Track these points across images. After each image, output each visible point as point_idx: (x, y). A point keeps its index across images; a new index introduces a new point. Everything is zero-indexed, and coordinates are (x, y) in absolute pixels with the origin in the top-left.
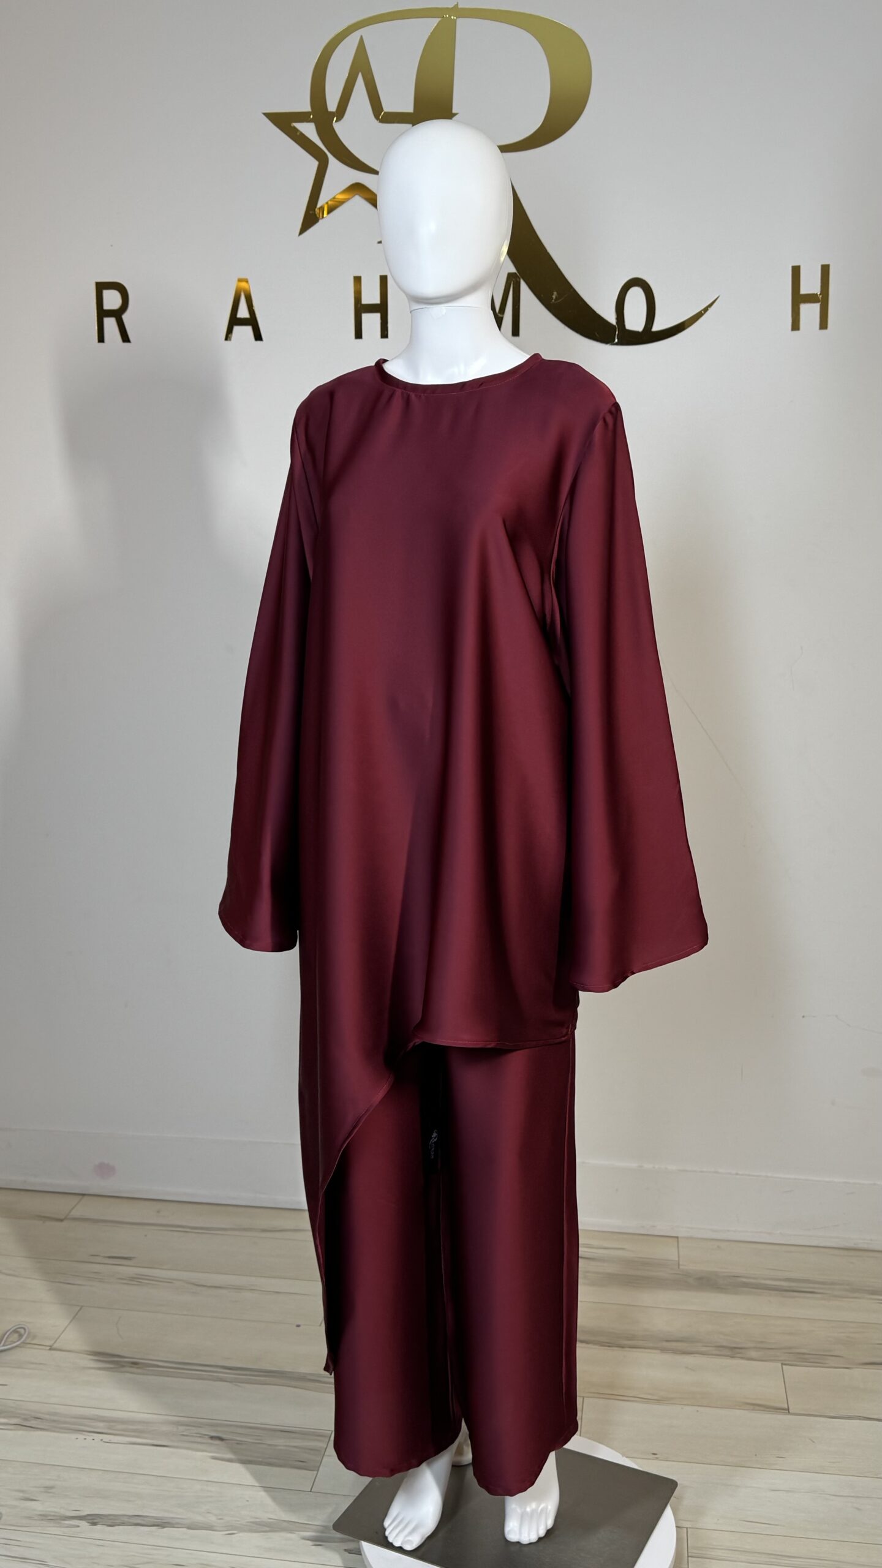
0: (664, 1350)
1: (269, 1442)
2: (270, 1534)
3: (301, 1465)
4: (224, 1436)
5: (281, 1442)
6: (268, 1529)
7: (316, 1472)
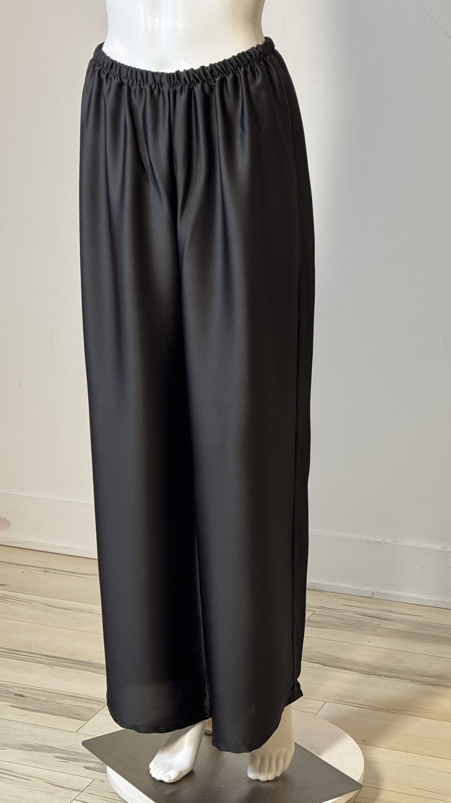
0: (413, 681)
1: (58, 701)
2: (32, 752)
3: (76, 716)
4: (26, 695)
5: (67, 702)
6: (32, 749)
7: (86, 722)
